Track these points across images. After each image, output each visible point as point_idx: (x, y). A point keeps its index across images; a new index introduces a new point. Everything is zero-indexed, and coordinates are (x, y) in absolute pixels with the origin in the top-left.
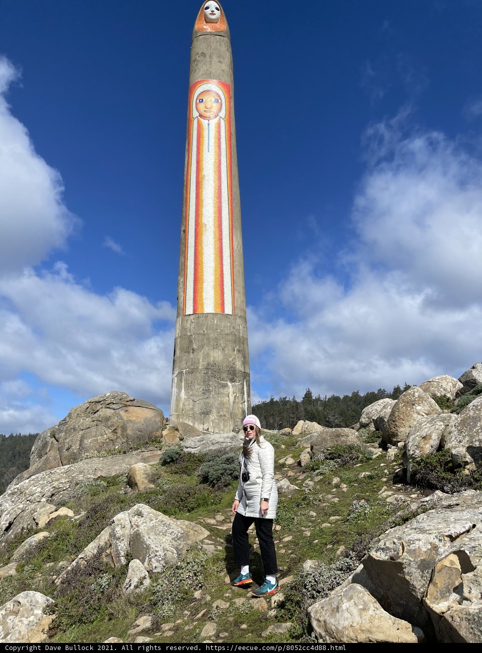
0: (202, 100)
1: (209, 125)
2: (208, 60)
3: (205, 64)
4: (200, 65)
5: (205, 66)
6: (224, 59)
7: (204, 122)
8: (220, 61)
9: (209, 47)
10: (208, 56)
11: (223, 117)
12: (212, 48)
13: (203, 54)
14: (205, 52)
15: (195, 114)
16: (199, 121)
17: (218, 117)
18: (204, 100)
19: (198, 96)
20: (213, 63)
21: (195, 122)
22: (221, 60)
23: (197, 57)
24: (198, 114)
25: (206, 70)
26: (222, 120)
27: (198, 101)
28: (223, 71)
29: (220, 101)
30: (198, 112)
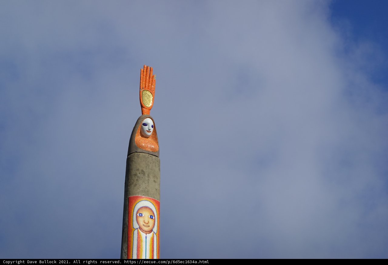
0: (142, 214)
1: (146, 238)
2: (147, 179)
3: (144, 182)
4: (140, 182)
5: (144, 183)
6: (157, 178)
7: (143, 235)
8: (154, 181)
9: (148, 167)
10: (146, 175)
11: (156, 232)
12: (150, 168)
13: (143, 172)
14: (144, 170)
15: (136, 225)
16: (138, 233)
17: (152, 232)
18: (143, 215)
19: (139, 210)
20: (150, 182)
21: (136, 232)
22: (156, 180)
23: (138, 173)
24: (138, 227)
25: (145, 187)
26: (155, 235)
27: (138, 215)
28: (156, 190)
29: (154, 218)
30: (139, 225)
